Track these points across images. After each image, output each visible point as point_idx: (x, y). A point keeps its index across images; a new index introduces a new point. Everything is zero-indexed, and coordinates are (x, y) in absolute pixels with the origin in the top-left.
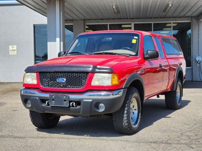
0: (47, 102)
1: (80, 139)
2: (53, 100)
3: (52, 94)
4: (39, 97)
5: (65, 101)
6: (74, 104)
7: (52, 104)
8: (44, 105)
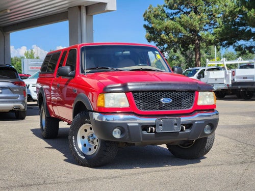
0: (150, 129)
2: (161, 125)
3: (160, 118)
4: (140, 124)
5: (176, 125)
6: (184, 127)
7: (159, 130)
8: (145, 133)
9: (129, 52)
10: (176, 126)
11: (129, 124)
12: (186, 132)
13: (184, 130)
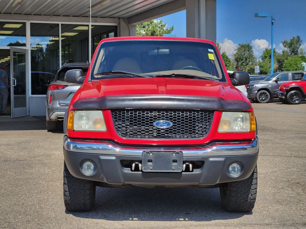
0: (134, 165)
1: (196, 226)
2: (150, 161)
3: (148, 150)
4: (117, 156)
5: (175, 161)
6: (191, 166)
7: (148, 168)
8: (127, 170)
9: (168, 50)
10: (175, 164)
11: (102, 157)
12: (194, 172)
13: (191, 169)
